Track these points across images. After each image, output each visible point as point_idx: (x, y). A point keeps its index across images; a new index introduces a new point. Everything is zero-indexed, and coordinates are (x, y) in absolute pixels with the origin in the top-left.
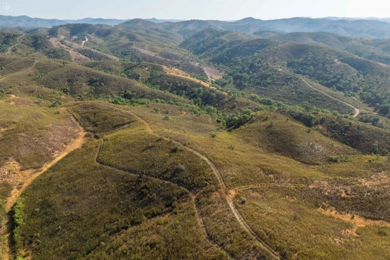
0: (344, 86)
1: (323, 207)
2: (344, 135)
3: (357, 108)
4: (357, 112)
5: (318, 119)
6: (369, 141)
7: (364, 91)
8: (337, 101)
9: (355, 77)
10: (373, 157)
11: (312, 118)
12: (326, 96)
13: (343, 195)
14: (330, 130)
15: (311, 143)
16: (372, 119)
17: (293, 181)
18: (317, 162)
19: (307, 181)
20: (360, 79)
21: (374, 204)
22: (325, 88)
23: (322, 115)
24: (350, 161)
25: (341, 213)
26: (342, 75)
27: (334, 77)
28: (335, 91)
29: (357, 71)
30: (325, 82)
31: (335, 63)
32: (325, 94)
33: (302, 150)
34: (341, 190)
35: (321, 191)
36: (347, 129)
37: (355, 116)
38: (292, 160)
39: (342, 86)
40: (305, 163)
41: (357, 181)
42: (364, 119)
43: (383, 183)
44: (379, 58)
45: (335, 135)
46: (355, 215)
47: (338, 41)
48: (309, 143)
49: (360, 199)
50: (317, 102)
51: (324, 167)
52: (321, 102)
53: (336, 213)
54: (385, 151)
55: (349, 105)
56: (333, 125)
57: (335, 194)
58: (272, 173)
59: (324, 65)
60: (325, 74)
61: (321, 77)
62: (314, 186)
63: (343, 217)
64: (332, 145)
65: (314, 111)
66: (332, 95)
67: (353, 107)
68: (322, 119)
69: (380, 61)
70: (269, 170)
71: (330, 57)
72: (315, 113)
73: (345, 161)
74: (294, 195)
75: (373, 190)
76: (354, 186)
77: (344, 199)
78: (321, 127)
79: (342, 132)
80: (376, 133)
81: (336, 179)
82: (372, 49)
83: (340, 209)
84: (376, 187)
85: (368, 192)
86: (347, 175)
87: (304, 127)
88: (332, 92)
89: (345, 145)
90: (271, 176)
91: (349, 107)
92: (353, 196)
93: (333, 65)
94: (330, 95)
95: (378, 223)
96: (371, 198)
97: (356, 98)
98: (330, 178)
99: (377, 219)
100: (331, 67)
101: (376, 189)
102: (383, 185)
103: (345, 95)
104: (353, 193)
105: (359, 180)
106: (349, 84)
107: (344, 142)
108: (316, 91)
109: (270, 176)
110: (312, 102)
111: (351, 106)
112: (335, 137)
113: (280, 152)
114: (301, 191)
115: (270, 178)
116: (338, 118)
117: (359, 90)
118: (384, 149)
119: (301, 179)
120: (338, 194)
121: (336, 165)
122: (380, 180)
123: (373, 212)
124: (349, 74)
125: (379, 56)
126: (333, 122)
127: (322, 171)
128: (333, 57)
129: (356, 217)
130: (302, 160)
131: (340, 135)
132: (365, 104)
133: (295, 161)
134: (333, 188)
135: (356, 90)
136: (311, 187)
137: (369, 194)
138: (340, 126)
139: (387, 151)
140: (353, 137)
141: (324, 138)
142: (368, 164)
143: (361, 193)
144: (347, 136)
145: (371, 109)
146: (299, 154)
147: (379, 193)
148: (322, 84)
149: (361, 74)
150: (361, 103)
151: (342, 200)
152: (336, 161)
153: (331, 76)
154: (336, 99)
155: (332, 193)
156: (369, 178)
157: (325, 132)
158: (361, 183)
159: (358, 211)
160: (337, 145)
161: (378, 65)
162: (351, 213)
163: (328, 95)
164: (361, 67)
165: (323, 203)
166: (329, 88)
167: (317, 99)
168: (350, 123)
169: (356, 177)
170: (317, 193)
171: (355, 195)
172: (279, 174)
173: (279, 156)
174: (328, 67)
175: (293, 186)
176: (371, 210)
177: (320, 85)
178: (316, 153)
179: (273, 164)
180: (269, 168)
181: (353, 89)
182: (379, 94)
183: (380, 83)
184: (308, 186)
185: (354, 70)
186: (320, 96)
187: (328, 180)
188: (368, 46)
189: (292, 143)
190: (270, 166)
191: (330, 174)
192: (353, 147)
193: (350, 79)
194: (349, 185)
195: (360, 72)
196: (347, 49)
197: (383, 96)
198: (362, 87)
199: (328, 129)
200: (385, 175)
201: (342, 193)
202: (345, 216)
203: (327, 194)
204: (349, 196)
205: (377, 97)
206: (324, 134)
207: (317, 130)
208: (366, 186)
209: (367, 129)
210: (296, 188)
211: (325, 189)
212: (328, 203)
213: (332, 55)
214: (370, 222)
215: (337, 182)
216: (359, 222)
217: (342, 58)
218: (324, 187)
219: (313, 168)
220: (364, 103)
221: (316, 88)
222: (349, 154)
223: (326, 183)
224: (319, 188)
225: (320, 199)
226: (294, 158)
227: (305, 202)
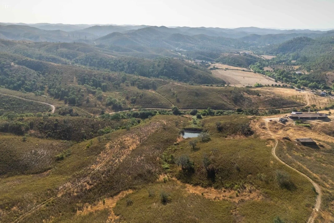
0: (31, 87)
1: (80, 209)
2: (56, 132)
3: (52, 104)
4: (53, 107)
5: (26, 124)
6: (77, 130)
7: (50, 88)
8: (32, 102)
9: (37, 77)
10: (87, 142)
11: (20, 126)
12: (20, 100)
13: (88, 187)
14: (42, 131)
15: (33, 151)
16: (67, 111)
17: (40, 201)
18: (48, 167)
19: (53, 192)
20: (41, 78)
21: (111, 182)
22: (14, 91)
23: (28, 119)
24: (73, 153)
25: (95, 205)
26: (25, 77)
27: (19, 80)
28: (25, 93)
29: (35, 72)
30: (12, 86)
31: (13, 66)
32: (18, 97)
33: (27, 161)
34: (85, 184)
35: (70, 194)
36: (56, 125)
37: (53, 111)
38: (23, 176)
39: (29, 87)
40: (37, 173)
41: (90, 169)
42: (62, 112)
43: (107, 160)
44: (47, 58)
45: (49, 135)
46: (104, 199)
47: (4, 45)
48: (31, 152)
49: (101, 183)
50: (13, 107)
51: (57, 168)
52: (17, 106)
53: (91, 207)
54: (91, 134)
55: (44, 103)
56: (43, 126)
57: (82, 190)
58: (13, 205)
59: (3, 70)
60: (8, 78)
61: (4, 81)
62: (62, 193)
63: (98, 207)
64: (51, 145)
65: (18, 118)
66: (25, 97)
67: (48, 104)
68: (31, 123)
69: (49, 61)
70: (8, 204)
71: (5, 61)
72: (20, 120)
73: (69, 155)
74: (50, 214)
75: (105, 171)
76: (91, 175)
77: (90, 190)
78: (33, 132)
79: (54, 130)
80: (79, 122)
81: (74, 176)
82: (37, 52)
83: (92, 201)
84: (105, 167)
85: (102, 174)
86: (80, 168)
87: (17, 137)
88: (23, 94)
89: (61, 141)
90: (14, 208)
91: (45, 105)
92: (95, 184)
93: (12, 69)
94: (22, 97)
95: (120, 195)
96: (107, 178)
97: (46, 96)
98: (69, 177)
99: (118, 193)
100: (11, 71)
101: (106, 169)
102: (108, 162)
103: (36, 95)
104: (93, 181)
105: (91, 168)
106: (34, 84)
107: (60, 138)
108: (7, 97)
109: (12, 209)
110: (8, 108)
111: (46, 103)
112: (49, 136)
113: (5, 173)
114: (53, 205)
115: (15, 212)
116: (44, 118)
117: (45, 88)
118: (90, 133)
119: (47, 194)
120: (84, 189)
121: (64, 162)
122: (103, 160)
123: (113, 189)
124: (30, 75)
125: (47, 57)
126: (42, 123)
127: (58, 174)
128: (8, 61)
129: (106, 200)
130: (32, 172)
131: (53, 133)
132: (56, 100)
133: (26, 176)
134: (77, 185)
135: (42, 88)
136: (59, 196)
137: (104, 175)
138: (49, 125)
139: (92, 133)
140: (64, 131)
141: (41, 141)
142: (89, 150)
143: (99, 177)
144: (59, 132)
145: (62, 102)
146: (27, 167)
147: (109, 171)
148: (10, 88)
149: (40, 74)
150: (52, 99)
151: (90, 192)
152: (62, 158)
153: (15, 79)
154: (30, 100)
155: (79, 191)
156: (96, 163)
157: (40, 135)
158: (94, 170)
159: (104, 194)
160: (56, 143)
161: (51, 64)
162: (101, 199)
163: (21, 98)
164: (37, 67)
165: (77, 204)
166: (18, 91)
167: (12, 104)
168: (57, 120)
169: (87, 166)
170: (67, 199)
171: (95, 182)
172: (22, 201)
173: (7, 179)
174: (7, 71)
175: (43, 206)
176: (112, 188)
177: (8, 90)
178: (42, 159)
179: (7, 192)
180: (7, 201)
181: (40, 88)
182: (63, 89)
183: (60, 80)
184: (56, 196)
185: (33, 71)
186: (14, 101)
187: (69, 180)
188: (33, 48)
189: (14, 158)
190: (6, 198)
191: (66, 173)
192: (68, 139)
193: (33, 80)
194: (87, 176)
195: (38, 72)
196: (16, 52)
197: (67, 90)
198: (46, 85)
199: (40, 131)
200: (104, 154)
201: (86, 186)
202: (99, 204)
203: (75, 194)
204: (92, 186)
205: (62, 91)
206: (39, 137)
207: (31, 135)
208: (98, 170)
209: (71, 121)
210: (47, 206)
211: (72, 190)
212: (81, 202)
213: (6, 59)
214: (117, 198)
215: (77, 178)
216: (111, 203)
217: (17, 61)
218: (70, 189)
219: (48, 175)
220: (54, 98)
221: (5, 93)
222: (68, 147)
223: (69, 184)
224: (66, 192)
225: (73, 202)
226: (23, 174)
227: (62, 215)
